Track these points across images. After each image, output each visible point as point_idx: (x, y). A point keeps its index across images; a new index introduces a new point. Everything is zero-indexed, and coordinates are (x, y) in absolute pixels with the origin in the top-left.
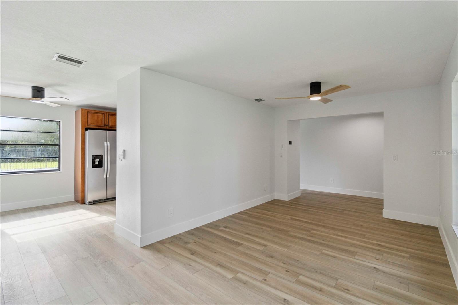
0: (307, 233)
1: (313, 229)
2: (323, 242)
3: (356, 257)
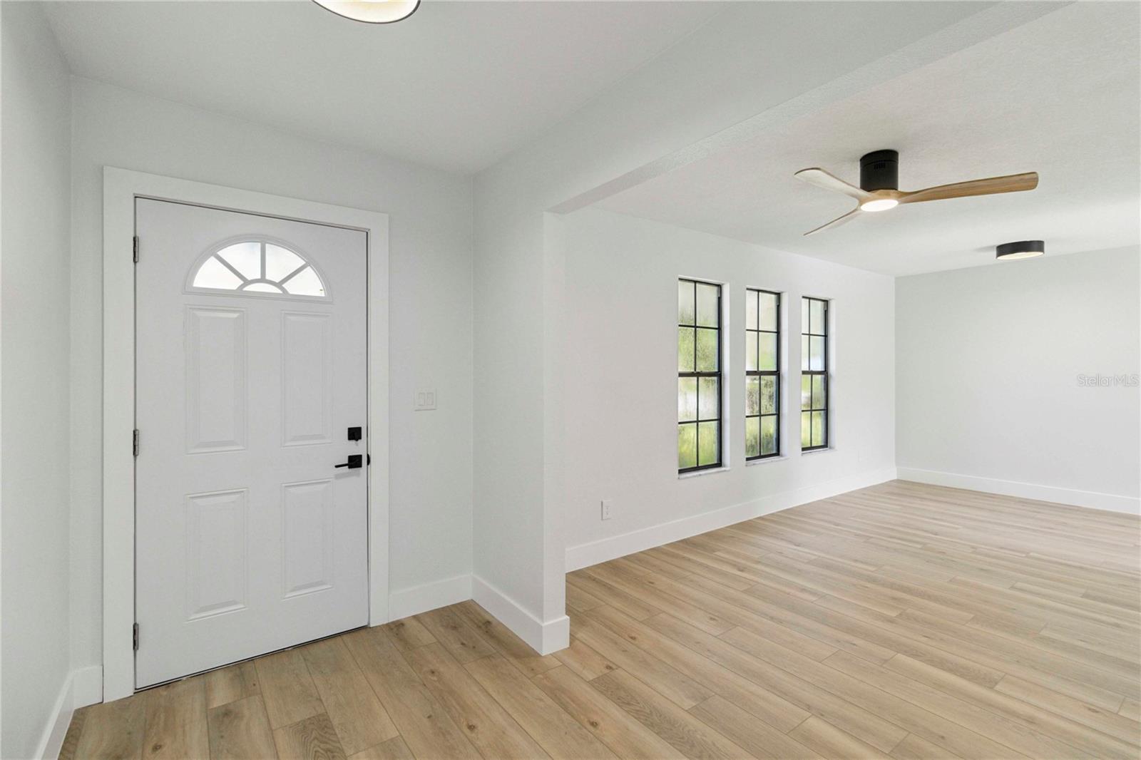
0: (909, 611)
1: (891, 621)
2: (869, 585)
3: (813, 557)
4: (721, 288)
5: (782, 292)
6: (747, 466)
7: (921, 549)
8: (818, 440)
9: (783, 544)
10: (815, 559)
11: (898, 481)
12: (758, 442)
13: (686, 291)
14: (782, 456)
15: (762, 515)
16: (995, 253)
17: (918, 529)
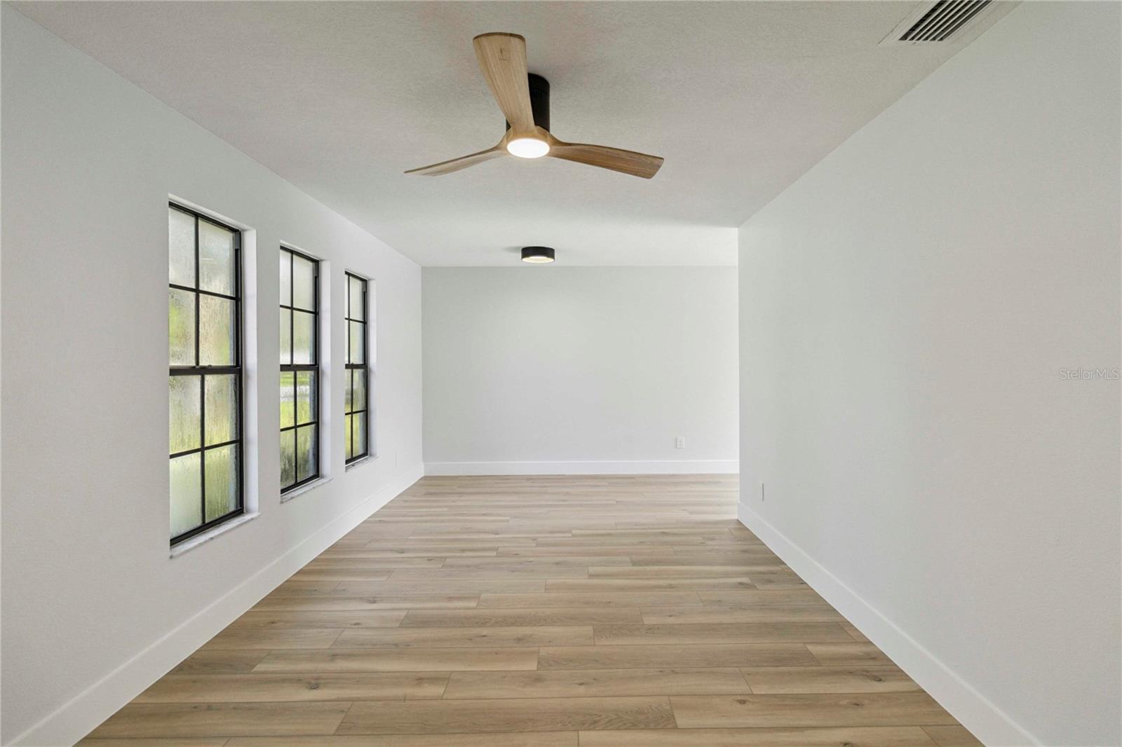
4: (240, 234)
5: (322, 260)
6: (282, 502)
7: (496, 556)
8: (359, 450)
9: (353, 606)
10: (406, 616)
11: (425, 478)
12: (294, 464)
13: (180, 227)
14: (322, 477)
15: (301, 567)
16: (520, 255)
17: (479, 532)
